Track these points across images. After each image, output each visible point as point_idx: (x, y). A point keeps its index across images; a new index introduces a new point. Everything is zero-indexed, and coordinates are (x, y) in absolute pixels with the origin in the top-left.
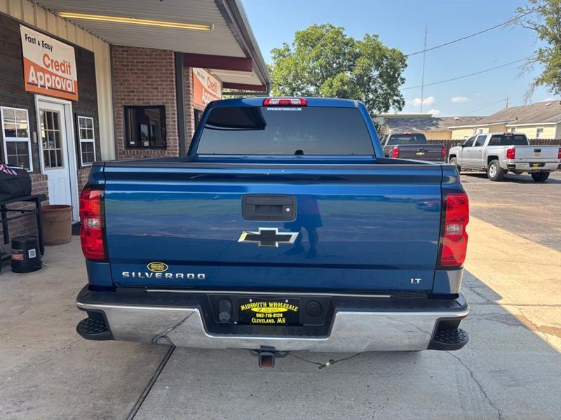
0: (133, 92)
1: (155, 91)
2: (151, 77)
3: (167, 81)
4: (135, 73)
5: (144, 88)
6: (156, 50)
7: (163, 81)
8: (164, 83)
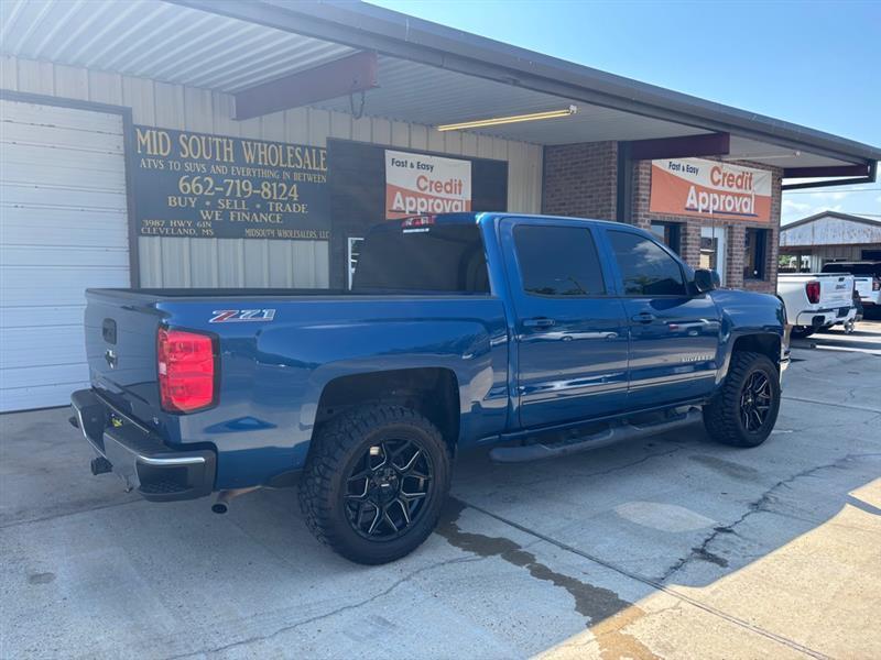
0: (564, 204)
1: (589, 200)
2: (585, 182)
3: (603, 185)
4: (568, 179)
5: (577, 198)
6: (592, 144)
7: (598, 185)
8: (600, 188)
